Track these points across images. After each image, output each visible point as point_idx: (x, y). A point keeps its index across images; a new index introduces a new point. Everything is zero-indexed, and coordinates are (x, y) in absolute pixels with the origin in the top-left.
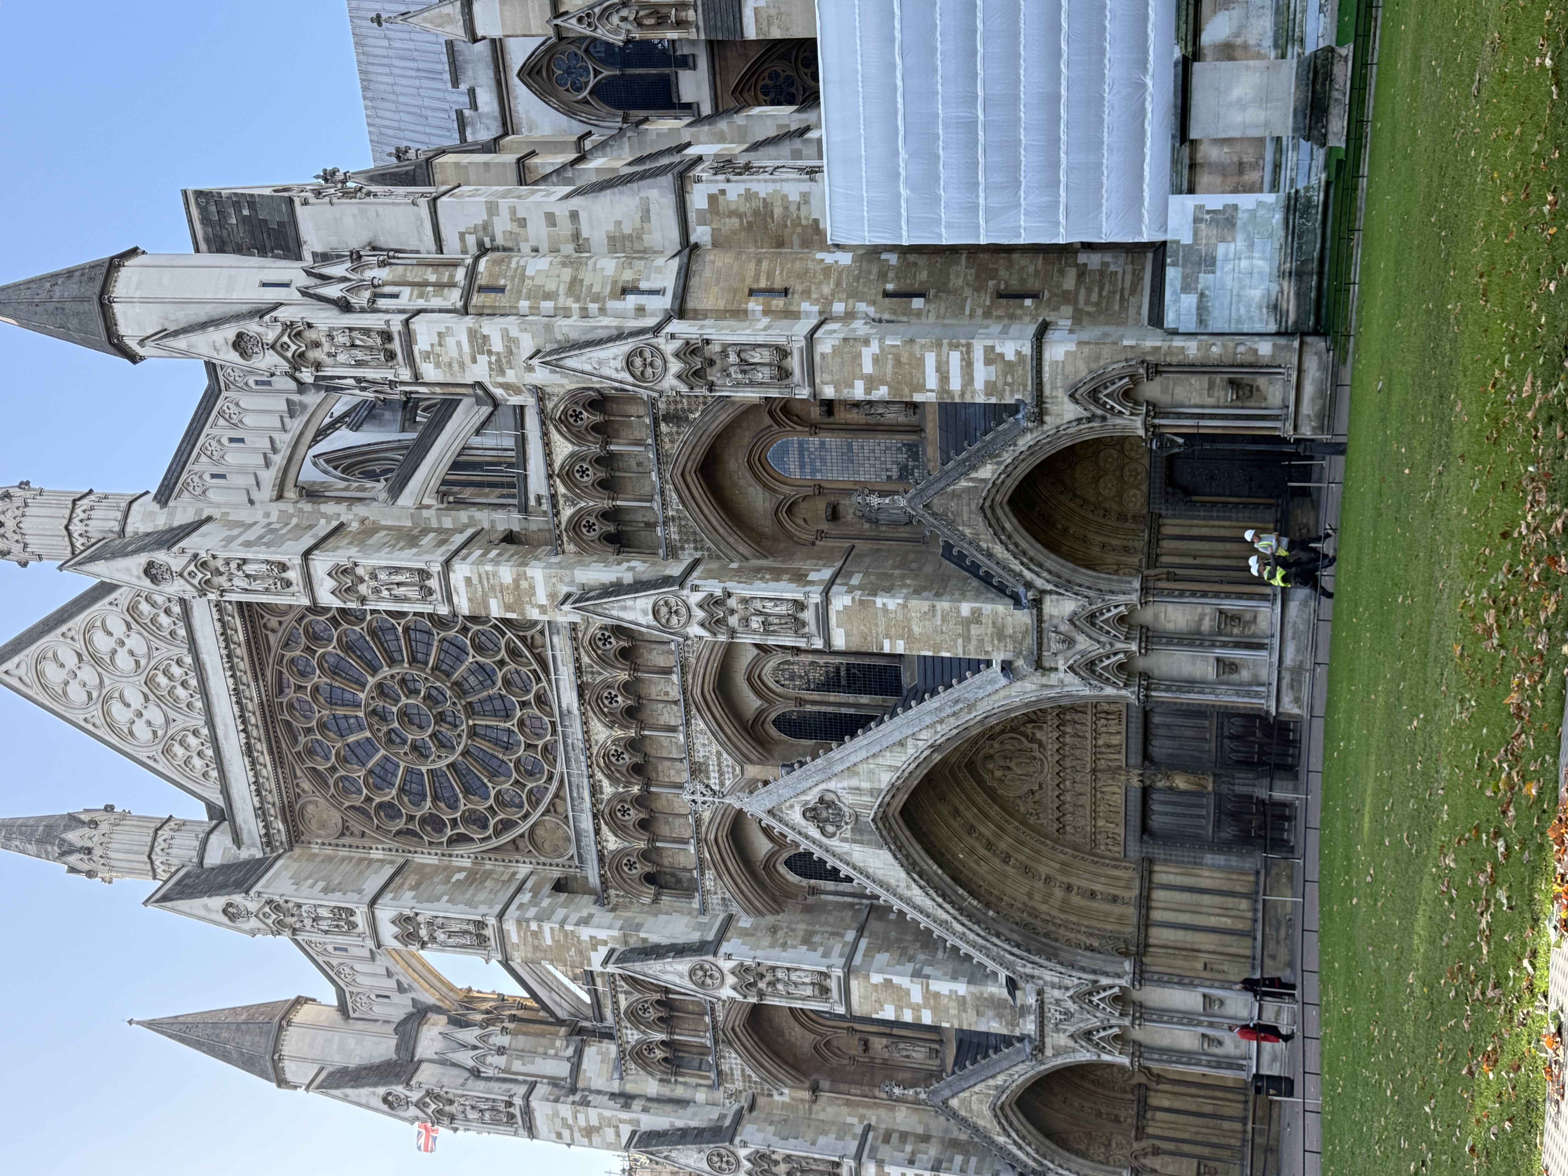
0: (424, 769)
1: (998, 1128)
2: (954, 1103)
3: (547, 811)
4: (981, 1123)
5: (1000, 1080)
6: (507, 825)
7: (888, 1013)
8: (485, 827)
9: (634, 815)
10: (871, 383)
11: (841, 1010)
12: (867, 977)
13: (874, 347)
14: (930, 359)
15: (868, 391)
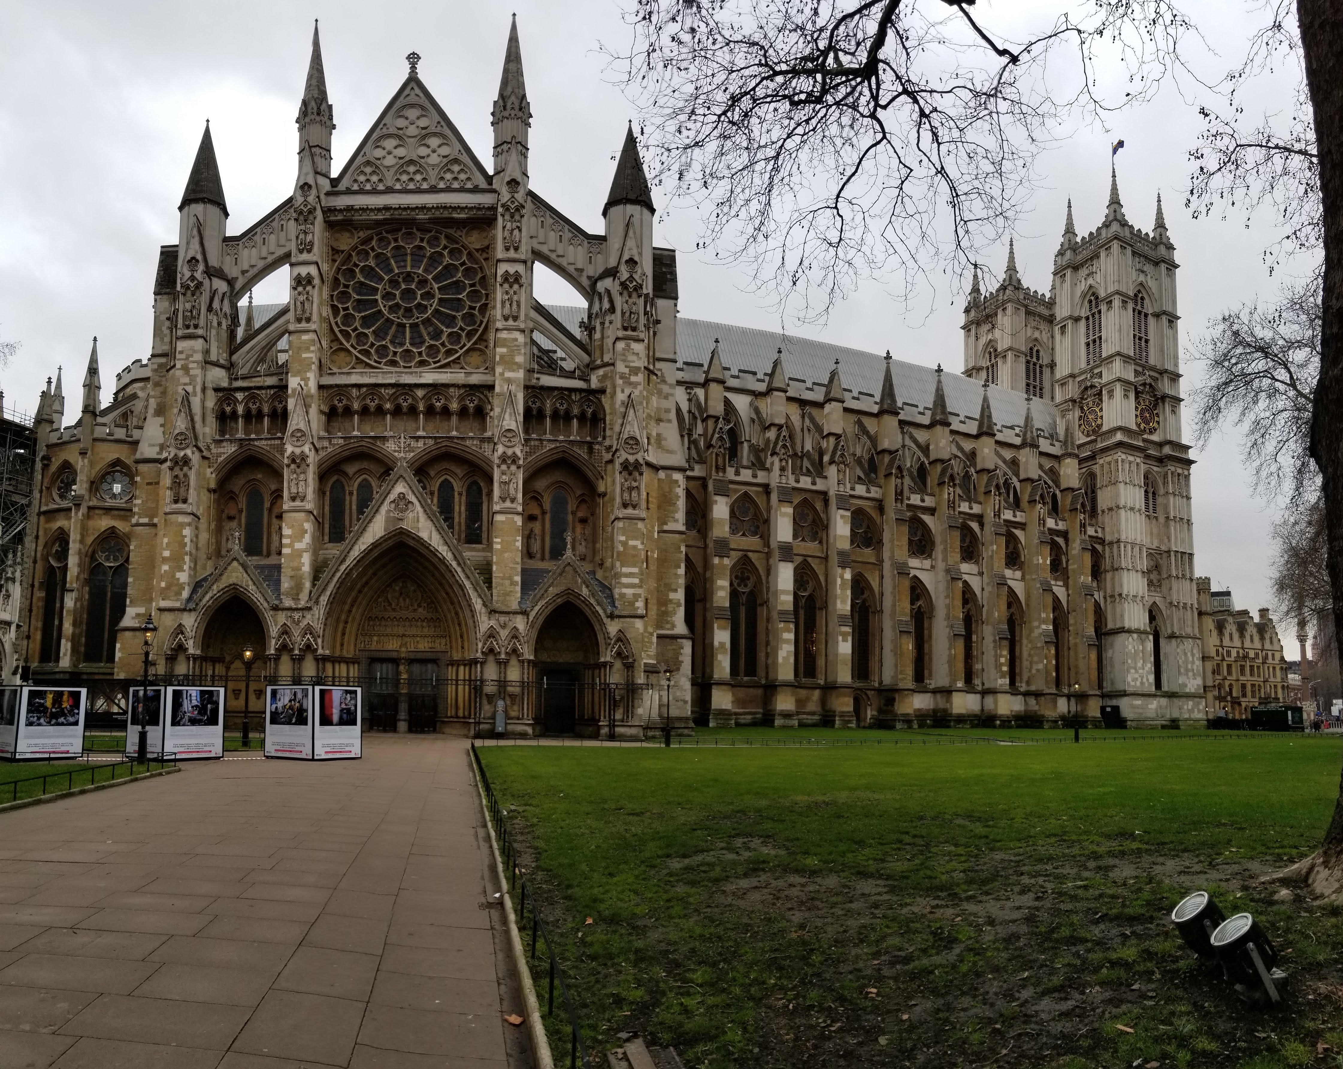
0: (378, 297)
1: (222, 586)
2: (235, 564)
3: (357, 358)
4: (224, 577)
5: (252, 587)
6: (347, 335)
7: (286, 531)
8: (344, 325)
9: (372, 405)
10: (624, 544)
11: (285, 507)
12: (307, 521)
13: (640, 546)
14: (635, 570)
15: (621, 542)
